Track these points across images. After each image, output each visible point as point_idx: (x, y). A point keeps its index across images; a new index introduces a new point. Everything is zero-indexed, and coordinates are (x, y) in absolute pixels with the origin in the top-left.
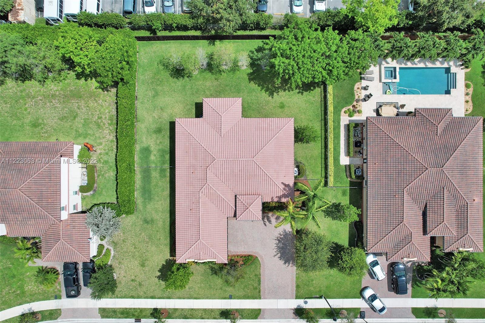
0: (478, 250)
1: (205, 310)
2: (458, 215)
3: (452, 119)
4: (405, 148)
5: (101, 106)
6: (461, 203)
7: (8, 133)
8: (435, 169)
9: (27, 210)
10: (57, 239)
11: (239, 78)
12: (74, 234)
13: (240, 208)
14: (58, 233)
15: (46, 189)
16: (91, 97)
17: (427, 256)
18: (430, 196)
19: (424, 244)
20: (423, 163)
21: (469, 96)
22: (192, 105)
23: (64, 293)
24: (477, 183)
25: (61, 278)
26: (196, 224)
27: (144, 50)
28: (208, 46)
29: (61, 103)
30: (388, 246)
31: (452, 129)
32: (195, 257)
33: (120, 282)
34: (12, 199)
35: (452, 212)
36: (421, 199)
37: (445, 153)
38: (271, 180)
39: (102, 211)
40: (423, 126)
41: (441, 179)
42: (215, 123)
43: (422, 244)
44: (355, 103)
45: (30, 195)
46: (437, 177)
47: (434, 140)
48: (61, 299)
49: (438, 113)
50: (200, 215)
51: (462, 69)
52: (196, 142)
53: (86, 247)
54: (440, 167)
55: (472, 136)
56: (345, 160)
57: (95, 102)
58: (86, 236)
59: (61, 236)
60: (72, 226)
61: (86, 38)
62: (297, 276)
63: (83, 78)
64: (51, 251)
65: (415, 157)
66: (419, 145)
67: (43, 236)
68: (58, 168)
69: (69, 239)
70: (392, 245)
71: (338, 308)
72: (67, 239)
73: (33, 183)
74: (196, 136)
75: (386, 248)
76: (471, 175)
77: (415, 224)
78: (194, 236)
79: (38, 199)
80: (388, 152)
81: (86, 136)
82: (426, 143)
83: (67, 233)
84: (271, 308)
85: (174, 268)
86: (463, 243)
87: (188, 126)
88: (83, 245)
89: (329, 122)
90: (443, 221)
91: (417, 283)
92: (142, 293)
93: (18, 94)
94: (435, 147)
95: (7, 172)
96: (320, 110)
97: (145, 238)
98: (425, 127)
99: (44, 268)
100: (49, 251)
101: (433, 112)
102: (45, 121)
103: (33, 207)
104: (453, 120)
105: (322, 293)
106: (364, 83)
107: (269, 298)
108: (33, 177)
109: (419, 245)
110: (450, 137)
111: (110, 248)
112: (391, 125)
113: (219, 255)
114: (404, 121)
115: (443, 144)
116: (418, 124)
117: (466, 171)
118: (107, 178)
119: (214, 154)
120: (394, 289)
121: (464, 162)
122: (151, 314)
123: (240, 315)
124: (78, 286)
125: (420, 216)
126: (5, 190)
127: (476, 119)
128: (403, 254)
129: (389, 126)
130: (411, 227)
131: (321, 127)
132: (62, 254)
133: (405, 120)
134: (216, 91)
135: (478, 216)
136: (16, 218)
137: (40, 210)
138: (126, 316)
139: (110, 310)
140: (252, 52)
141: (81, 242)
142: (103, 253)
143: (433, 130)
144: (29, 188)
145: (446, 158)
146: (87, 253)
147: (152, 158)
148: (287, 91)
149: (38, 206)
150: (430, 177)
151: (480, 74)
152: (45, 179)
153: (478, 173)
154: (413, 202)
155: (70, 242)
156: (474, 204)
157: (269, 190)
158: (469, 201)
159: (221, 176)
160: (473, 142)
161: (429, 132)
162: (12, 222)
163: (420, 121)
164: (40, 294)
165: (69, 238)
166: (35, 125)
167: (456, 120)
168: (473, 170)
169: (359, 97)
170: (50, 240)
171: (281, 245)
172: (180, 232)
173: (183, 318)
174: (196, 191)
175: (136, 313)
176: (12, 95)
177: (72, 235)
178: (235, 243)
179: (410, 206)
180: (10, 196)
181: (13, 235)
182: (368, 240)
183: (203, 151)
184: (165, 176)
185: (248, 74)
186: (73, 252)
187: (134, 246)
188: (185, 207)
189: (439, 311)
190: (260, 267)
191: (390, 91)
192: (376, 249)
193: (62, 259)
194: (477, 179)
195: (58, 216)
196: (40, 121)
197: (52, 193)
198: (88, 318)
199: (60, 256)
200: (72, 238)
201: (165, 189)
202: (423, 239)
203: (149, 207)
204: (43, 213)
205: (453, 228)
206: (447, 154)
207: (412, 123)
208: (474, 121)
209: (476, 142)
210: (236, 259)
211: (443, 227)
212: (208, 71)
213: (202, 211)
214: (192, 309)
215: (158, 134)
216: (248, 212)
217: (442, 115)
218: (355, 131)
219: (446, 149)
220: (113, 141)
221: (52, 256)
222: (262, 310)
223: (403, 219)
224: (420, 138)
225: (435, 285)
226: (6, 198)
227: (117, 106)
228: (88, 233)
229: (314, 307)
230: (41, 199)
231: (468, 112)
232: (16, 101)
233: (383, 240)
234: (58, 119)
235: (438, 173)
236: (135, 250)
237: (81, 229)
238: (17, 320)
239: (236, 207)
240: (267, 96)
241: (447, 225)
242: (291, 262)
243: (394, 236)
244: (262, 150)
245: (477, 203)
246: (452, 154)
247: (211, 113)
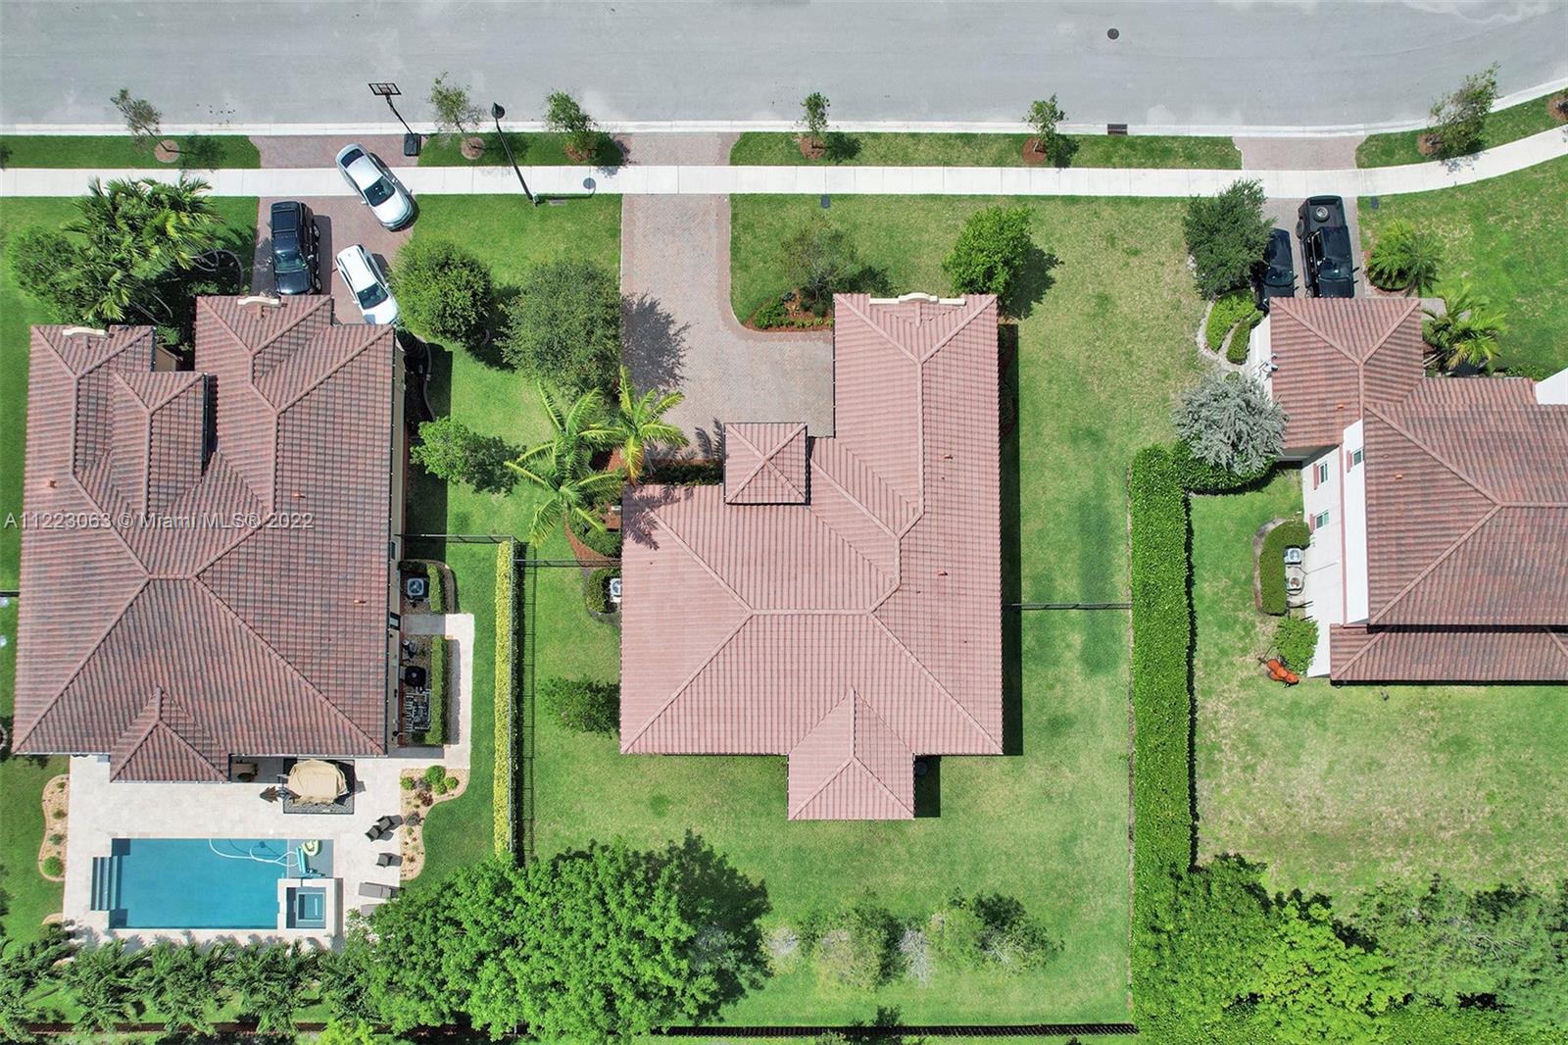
0: (48, 331)
1: (907, 161)
2: (105, 438)
3: (113, 746)
4: (265, 645)
5: (1244, 809)
6: (93, 474)
7: (1548, 719)
8: (173, 577)
9: (1470, 444)
10: (1374, 365)
11: (798, 899)
12: (1320, 383)
13: (795, 463)
14: (1371, 384)
15: (1410, 510)
16: (1279, 840)
17: (206, 312)
18: (192, 495)
19: (215, 348)
20: (211, 595)
21: (53, 833)
22: (951, 810)
23: (1351, 217)
24: (42, 540)
25: (1360, 260)
26: (934, 411)
27: (1108, 995)
28: (898, 1007)
29: (1378, 819)
30: (326, 343)
31: (113, 712)
32: (937, 312)
33: (1175, 246)
34: (1518, 477)
35: (125, 446)
36: (219, 486)
37: (139, 630)
38: (694, 548)
39: (1236, 459)
40: (206, 724)
41: (155, 545)
42: (873, 735)
43: (221, 347)
44: (424, 811)
45: (1460, 489)
46: (167, 551)
47: (172, 674)
48: (1359, 198)
49: (156, 765)
50: (921, 440)
51: (72, 923)
52: (935, 670)
53: (1284, 342)
54: (158, 583)
55: (51, 689)
56: (460, 627)
57: (1267, 822)
58: (1286, 377)
59: (1361, 373)
60: (1329, 408)
61: (1298, 1007)
62: (616, 265)
63: (1308, 900)
64: (1392, 329)
65: (234, 616)
66: (222, 658)
67: (1420, 380)
68: (1377, 578)
69: (1337, 366)
70: (316, 346)
71: (487, 165)
72: (1345, 365)
73: (1454, 528)
74: (936, 691)
75: (334, 336)
76: (59, 565)
77: (242, 408)
78: (940, 373)
79: (1436, 477)
80: (321, 638)
81: (1293, 710)
82: (197, 662)
83: (1345, 384)
84: (699, 168)
85: (1002, 277)
86: (92, 350)
87: (961, 728)
88: (1294, 351)
89: (509, 749)
90: (152, 415)
91: (239, 242)
92: (1105, 215)
93: (1518, 849)
94: (169, 651)
95: (1537, 565)
96: (537, 792)
97: (1099, 386)
98: (199, 719)
99: (1415, 291)
100: (1400, 332)
101: (173, 768)
102: (1425, 758)
103: (1449, 453)
104: (109, 743)
105: (538, 210)
106: (392, 877)
107: (703, 196)
108: (1455, 546)
109: (231, 345)
110: (122, 685)
111: (1209, 354)
112: (308, 727)
113: (862, 316)
114: (266, 741)
115: (144, 662)
116: (223, 731)
117: (73, 577)
118: (1220, 573)
119: (877, 629)
120: (313, 221)
121: (80, 602)
122: (1075, 149)
123: (797, 147)
124: (1305, 234)
125: (225, 436)
126: (1541, 504)
127: (35, 745)
128: (280, 318)
129: (314, 722)
130: (253, 399)
131: (533, 734)
132: (1358, 320)
133: (263, 745)
134: (872, 854)
135: (42, 435)
136: (1502, 420)
137: (1429, 443)
138: (1154, 145)
139: (1204, 163)
140: (754, 984)
141: (1301, 360)
142: (1229, 337)
143: (174, 709)
144: (1465, 510)
145: (136, 613)
146: (1281, 324)
147: (1077, 639)
148: (642, 853)
149: (1434, 454)
150: (189, 553)
151: (11, 905)
152: (1417, 541)
153: (34, 572)
154: (246, 477)
155: (1335, 356)
156: (52, 472)
157: (701, 520)
158: (67, 480)
159: (853, 563)
160: (47, 670)
161: (189, 700)
162: (1516, 409)
163: (215, 741)
164: (1423, 215)
165: (1335, 369)
166: (1459, 746)
167: (99, 742)
168: (53, 581)
169: (410, 832)
170: (1397, 363)
171: (667, 361)
172: (985, 389)
173: (974, 136)
174: (934, 517)
175: (1124, 151)
176: (1539, 845)
177: (1326, 379)
178: (812, 369)
179: (257, 463)
180: (1525, 486)
181: (1513, 383)
182: (391, 362)
183: (914, 642)
184: (1036, 579)
185: (768, 910)
186: (1322, 326)
187: (1134, 358)
188: (969, 468)
189: (175, 157)
190: (732, 294)
191: (308, 853)
192: (365, 335)
193: (1358, 307)
194: (41, 553)
195: (1371, 426)
196: (1442, 759)
197: (1392, 501)
198: (1272, 139)
199: (1363, 315)
200: (1328, 370)
201: (1035, 539)
202: (216, 363)
203: (1083, 482)
204: (1420, 436)
205: (121, 395)
206: (131, 625)
207: (240, 733)
208: (40, 739)
209: (36, 669)
210: (810, 319)
211: (154, 397)
212: (900, 921)
213: (915, 453)
214: (947, 164)
215: (1059, 714)
216: (768, 448)
217: (142, 757)
218: (424, 722)
219: (135, 643)
220: (1203, 693)
221: (1388, 314)
222: (728, 160)
223: (278, 424)
224: (216, 683)
225: (186, 221)
226: (1537, 479)
227: (1193, 808)
228: (1279, 387)
229: (563, 168)
230: (1427, 478)
231: (59, 781)
232: (1523, 825)
233: (343, 361)
234: (1384, 766)
235: (164, 564)
236: (1129, 346)
237: (1301, 398)
238: (1493, 137)
239: (808, 466)
240: (706, 838)
241: (140, 403)
242: (635, 307)
243: (308, 372)
244: (724, 641)
245: (45, 476)
246: (115, 627)
247: (888, 769)
